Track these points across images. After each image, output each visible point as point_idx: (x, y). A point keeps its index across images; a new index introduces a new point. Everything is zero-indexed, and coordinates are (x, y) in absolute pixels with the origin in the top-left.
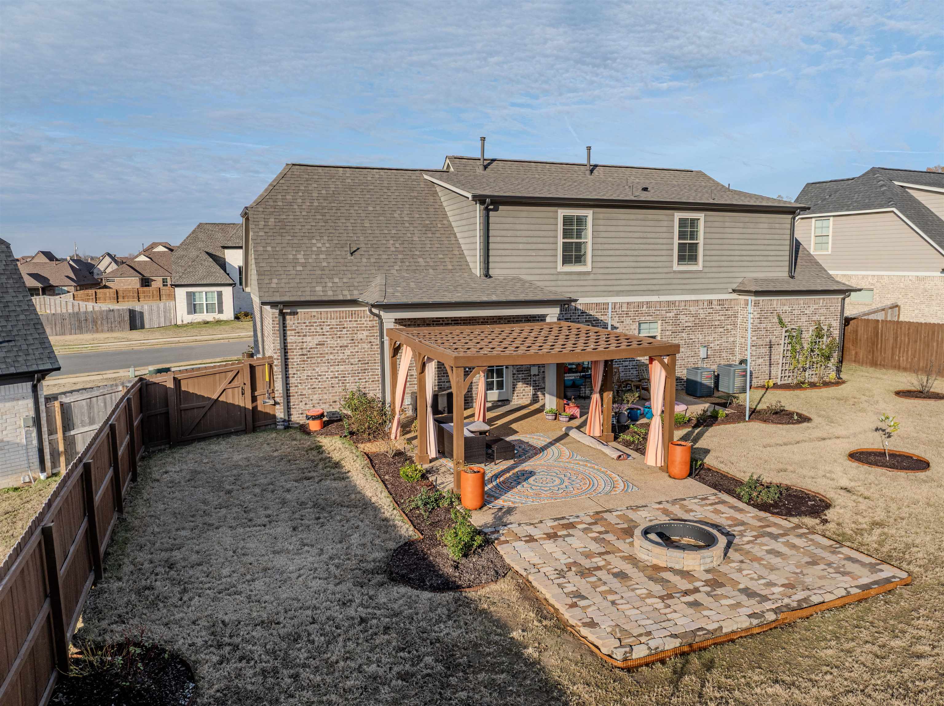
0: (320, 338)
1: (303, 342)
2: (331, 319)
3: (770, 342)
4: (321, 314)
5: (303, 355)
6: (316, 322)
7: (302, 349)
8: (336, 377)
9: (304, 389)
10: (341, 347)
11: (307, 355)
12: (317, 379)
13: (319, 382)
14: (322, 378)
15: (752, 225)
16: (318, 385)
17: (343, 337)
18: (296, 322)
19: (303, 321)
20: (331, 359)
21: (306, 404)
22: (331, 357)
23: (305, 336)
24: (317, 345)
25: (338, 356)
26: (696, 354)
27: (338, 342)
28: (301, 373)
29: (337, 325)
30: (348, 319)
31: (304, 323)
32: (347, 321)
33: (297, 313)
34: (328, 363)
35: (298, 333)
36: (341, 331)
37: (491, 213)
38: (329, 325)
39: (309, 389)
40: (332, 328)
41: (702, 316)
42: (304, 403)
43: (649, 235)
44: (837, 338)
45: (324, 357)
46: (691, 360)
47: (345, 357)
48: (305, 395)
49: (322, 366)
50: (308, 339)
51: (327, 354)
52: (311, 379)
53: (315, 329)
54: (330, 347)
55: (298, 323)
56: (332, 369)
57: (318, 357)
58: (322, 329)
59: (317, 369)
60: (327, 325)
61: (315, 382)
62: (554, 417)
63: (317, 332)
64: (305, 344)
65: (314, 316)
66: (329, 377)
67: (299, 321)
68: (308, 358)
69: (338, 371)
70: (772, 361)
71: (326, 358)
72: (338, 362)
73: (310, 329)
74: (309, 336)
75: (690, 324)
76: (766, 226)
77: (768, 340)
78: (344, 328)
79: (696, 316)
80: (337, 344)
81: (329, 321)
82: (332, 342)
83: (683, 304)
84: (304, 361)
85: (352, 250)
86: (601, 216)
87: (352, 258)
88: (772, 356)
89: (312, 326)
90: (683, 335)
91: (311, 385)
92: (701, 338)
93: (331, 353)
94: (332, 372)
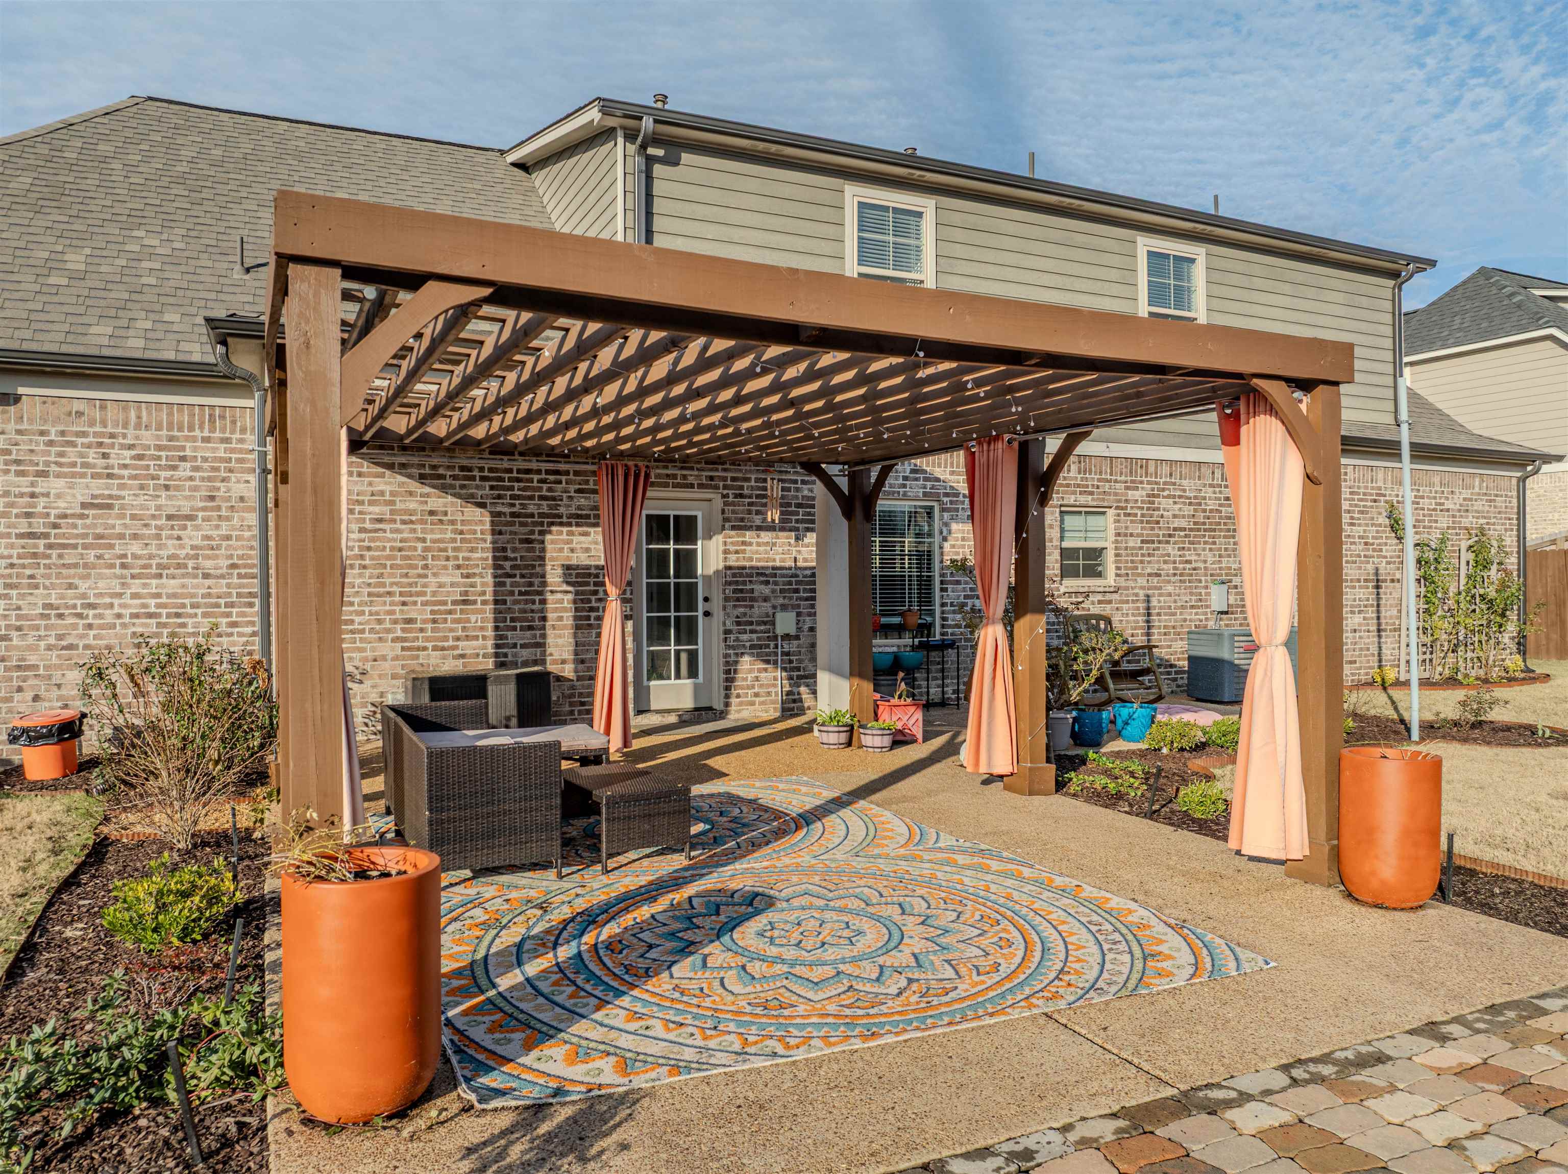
0: (98, 487)
1: (33, 495)
2: (138, 426)
3: (1377, 574)
4: (103, 408)
5: (31, 535)
6: (84, 434)
7: (28, 515)
8: (150, 616)
9: (33, 648)
10: (170, 517)
11: (46, 536)
12: (80, 616)
13: (90, 626)
14: (100, 616)
15: (1311, 292)
16: (81, 637)
17: (177, 488)
18: (11, 426)
19: (36, 427)
20: (135, 556)
21: (36, 698)
22: (135, 548)
23: (43, 474)
24: (84, 505)
25: (160, 547)
26: (1201, 603)
27: (162, 501)
28: (21, 596)
29: (159, 448)
30: (197, 433)
31: (42, 433)
32: (194, 439)
33: (17, 399)
34: (124, 566)
35: (18, 462)
36: (174, 468)
37: (658, 170)
38: (131, 447)
39: (49, 648)
40: (140, 457)
41: (1211, 505)
42: (29, 695)
43: (1079, 285)
44: (1515, 574)
45: (112, 546)
46: (1191, 615)
47: (182, 553)
48: (35, 667)
49: (101, 576)
50: (56, 485)
51: (121, 536)
52: (60, 616)
53: (82, 455)
54: (133, 517)
55: (19, 432)
56: (136, 586)
57: (85, 547)
58: (105, 456)
59: (83, 586)
60: (123, 447)
61: (74, 626)
62: (843, 738)
63: (85, 465)
64: (42, 501)
65: (80, 414)
66: (126, 612)
67: (25, 426)
68: (50, 546)
69: (158, 595)
70: (1383, 621)
71: (118, 551)
72: (159, 566)
73: (61, 454)
74: (58, 476)
75: (1183, 523)
76: (1340, 298)
77: (1370, 568)
78: (183, 459)
79: (1197, 502)
80: (158, 508)
81: (131, 432)
82: (141, 500)
83: (1166, 469)
84: (35, 555)
85: (249, 262)
86: (956, 218)
87: (247, 277)
88: (1382, 609)
89: (73, 444)
90: (1169, 548)
91: (60, 637)
92: (1210, 559)
93: (135, 537)
94: (135, 596)
